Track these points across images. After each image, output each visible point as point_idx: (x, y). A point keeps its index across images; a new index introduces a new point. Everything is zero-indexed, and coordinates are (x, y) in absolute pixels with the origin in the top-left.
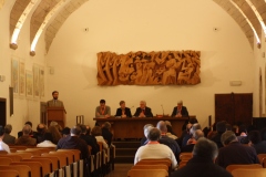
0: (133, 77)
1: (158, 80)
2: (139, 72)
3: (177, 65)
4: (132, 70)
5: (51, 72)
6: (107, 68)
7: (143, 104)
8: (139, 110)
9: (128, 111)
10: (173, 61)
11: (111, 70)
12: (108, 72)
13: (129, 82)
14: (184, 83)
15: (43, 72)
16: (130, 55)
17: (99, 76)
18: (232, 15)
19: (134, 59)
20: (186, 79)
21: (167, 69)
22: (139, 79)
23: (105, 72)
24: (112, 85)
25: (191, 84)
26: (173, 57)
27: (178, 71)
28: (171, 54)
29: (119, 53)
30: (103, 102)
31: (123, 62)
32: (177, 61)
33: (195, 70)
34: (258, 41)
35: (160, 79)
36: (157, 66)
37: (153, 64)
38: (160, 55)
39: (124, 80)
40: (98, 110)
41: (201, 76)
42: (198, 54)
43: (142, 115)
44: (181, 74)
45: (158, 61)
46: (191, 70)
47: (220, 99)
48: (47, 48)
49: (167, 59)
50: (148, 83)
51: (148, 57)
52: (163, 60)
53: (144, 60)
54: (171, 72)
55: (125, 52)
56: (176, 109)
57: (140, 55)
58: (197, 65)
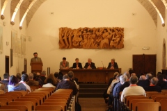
0: (81, 43)
1: (97, 46)
2: (85, 40)
3: (109, 36)
4: (81, 39)
5: (30, 40)
6: (65, 38)
7: (90, 60)
8: (87, 65)
9: (80, 65)
10: (107, 34)
11: (68, 39)
12: (66, 40)
13: (79, 47)
14: (114, 48)
15: (25, 40)
16: (80, 30)
17: (60, 43)
18: (144, 5)
19: (82, 32)
20: (115, 45)
21: (103, 39)
22: (85, 45)
23: (64, 40)
24: (68, 48)
25: (118, 48)
26: (107, 31)
27: (110, 40)
28: (106, 30)
29: (73, 28)
30: (64, 59)
31: (75, 34)
32: (109, 34)
33: (121, 40)
34: (163, 22)
35: (98, 45)
36: (97, 37)
37: (94, 35)
38: (99, 30)
39: (76, 45)
40: (61, 64)
41: (124, 43)
42: (122, 30)
43: (89, 68)
44: (112, 42)
45: (98, 33)
46: (118, 39)
47: (136, 58)
48: (27, 25)
49: (103, 32)
50: (91, 47)
51: (91, 31)
52: (100, 33)
53: (88, 33)
54: (106, 41)
55: (77, 28)
56: (110, 64)
57: (86, 30)
58: (122, 37)
